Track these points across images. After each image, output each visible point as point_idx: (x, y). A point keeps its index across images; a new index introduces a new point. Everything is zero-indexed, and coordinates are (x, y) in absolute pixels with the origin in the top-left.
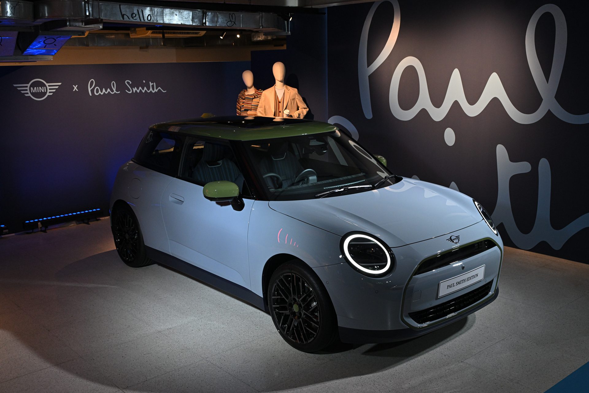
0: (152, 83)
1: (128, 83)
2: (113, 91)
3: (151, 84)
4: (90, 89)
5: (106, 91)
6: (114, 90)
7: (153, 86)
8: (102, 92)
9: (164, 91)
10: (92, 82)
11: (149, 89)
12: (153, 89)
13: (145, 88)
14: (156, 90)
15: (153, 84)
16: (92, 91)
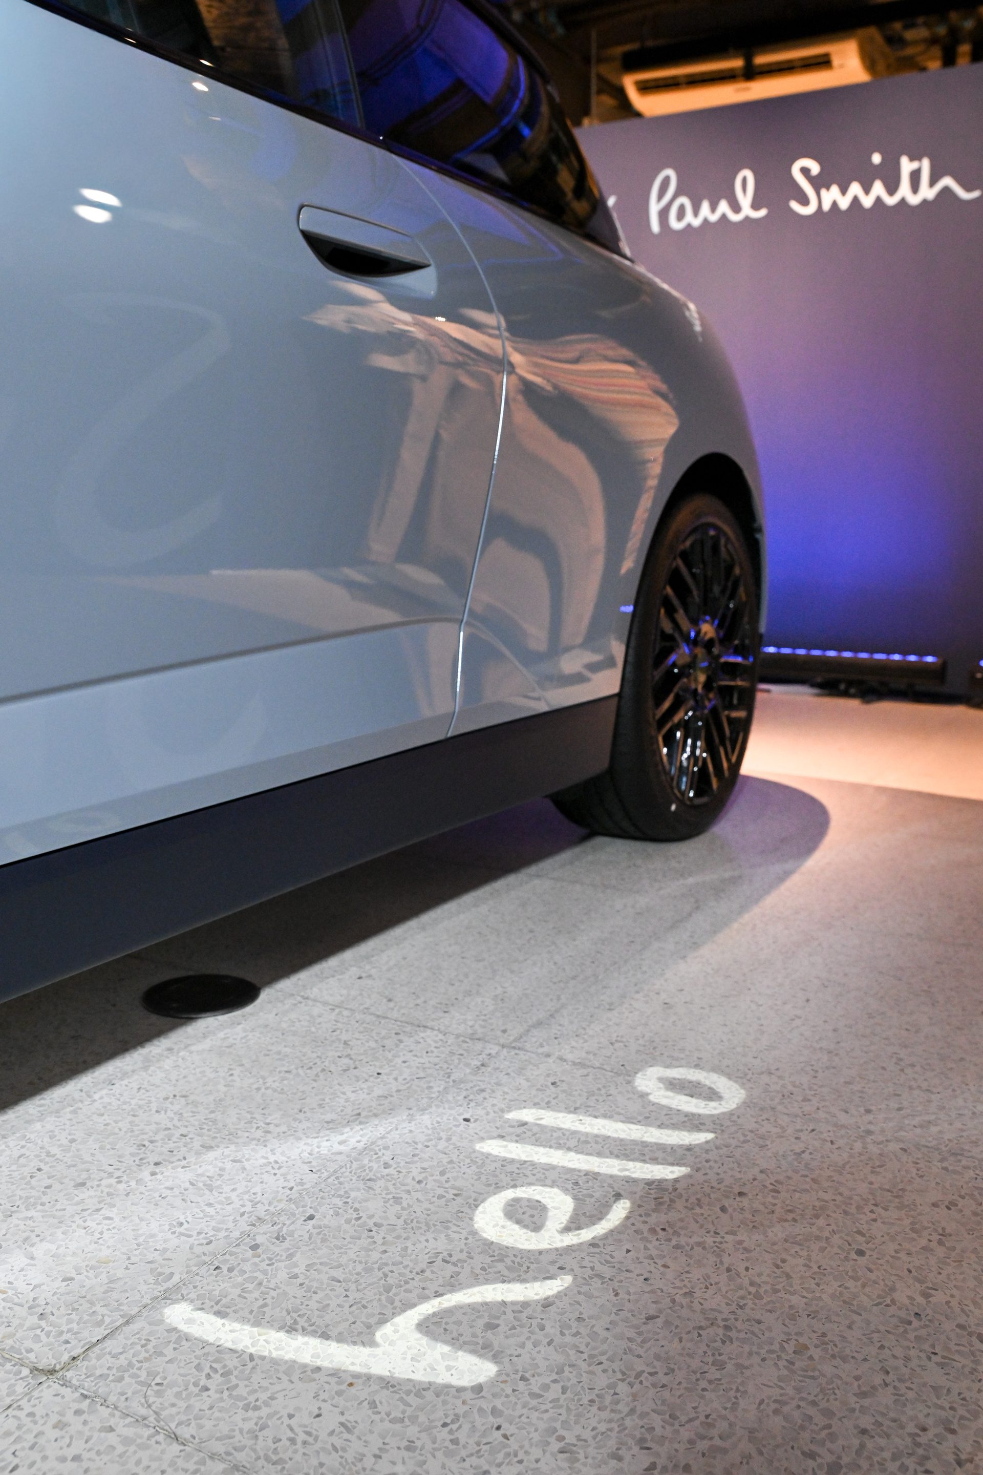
0: (912, 159)
1: (805, 171)
2: (736, 208)
3: (907, 166)
4: (654, 208)
5: (713, 209)
6: (745, 201)
7: (915, 177)
8: (696, 213)
9: (968, 189)
10: (666, 183)
11: (892, 188)
12: (915, 187)
13: (878, 188)
14: (927, 192)
15: (915, 165)
16: (664, 214)
